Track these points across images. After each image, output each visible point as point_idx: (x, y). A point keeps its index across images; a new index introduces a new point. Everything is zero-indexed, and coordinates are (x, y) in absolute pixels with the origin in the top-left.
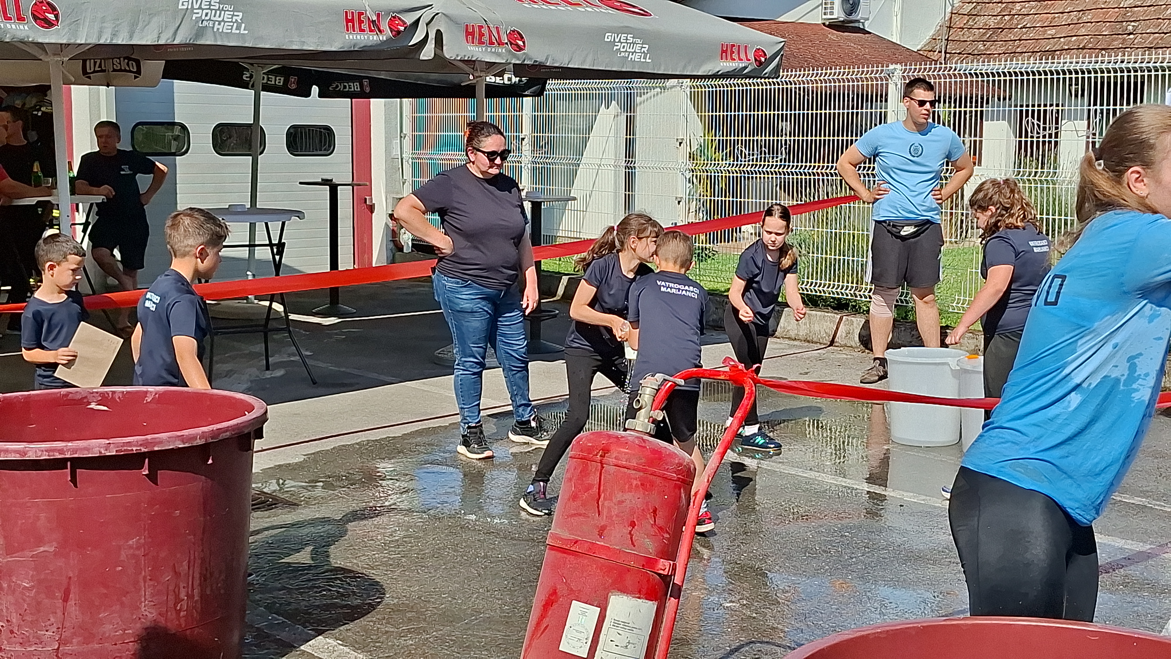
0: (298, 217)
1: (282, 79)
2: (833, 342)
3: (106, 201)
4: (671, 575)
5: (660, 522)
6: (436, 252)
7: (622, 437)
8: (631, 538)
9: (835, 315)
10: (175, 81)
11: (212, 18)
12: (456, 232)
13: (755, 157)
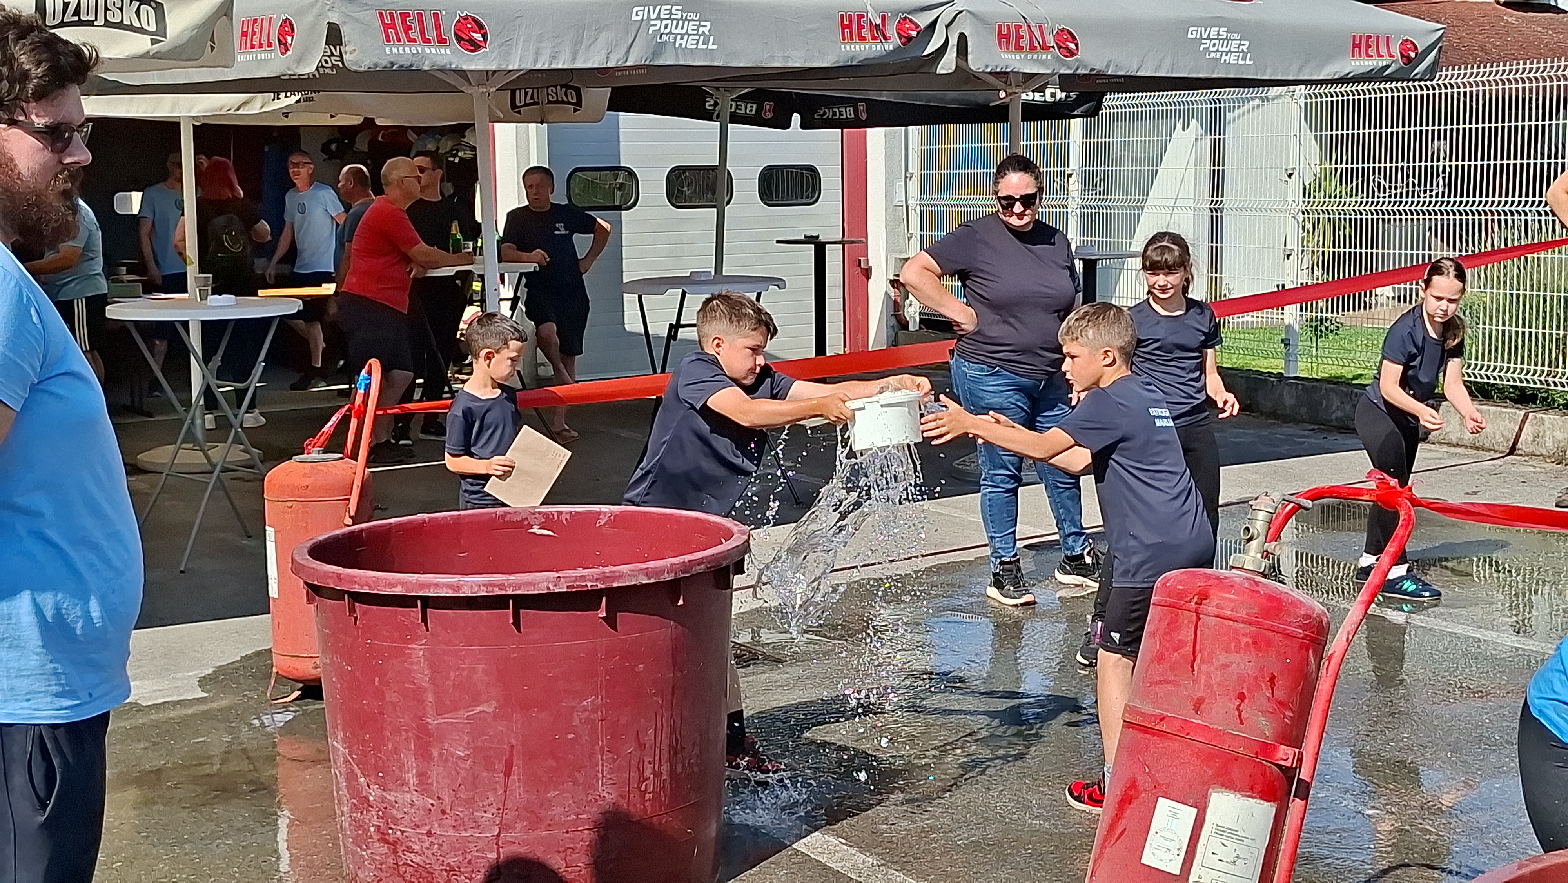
0: (778, 286)
1: (755, 106)
2: (1515, 450)
3: (538, 269)
4: (1296, 768)
5: (1279, 694)
6: (955, 328)
7: (1226, 578)
8: (1240, 716)
9: (1518, 412)
10: (621, 113)
11: (673, 31)
12: (981, 302)
13: (1399, 191)
